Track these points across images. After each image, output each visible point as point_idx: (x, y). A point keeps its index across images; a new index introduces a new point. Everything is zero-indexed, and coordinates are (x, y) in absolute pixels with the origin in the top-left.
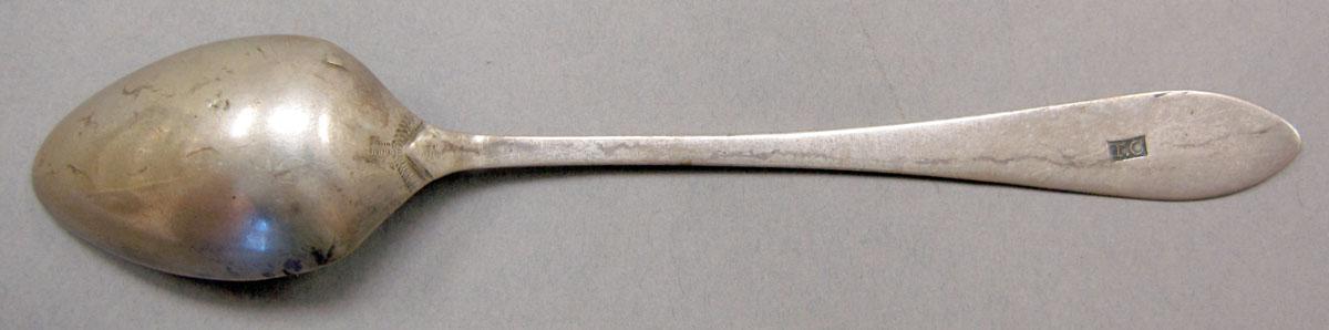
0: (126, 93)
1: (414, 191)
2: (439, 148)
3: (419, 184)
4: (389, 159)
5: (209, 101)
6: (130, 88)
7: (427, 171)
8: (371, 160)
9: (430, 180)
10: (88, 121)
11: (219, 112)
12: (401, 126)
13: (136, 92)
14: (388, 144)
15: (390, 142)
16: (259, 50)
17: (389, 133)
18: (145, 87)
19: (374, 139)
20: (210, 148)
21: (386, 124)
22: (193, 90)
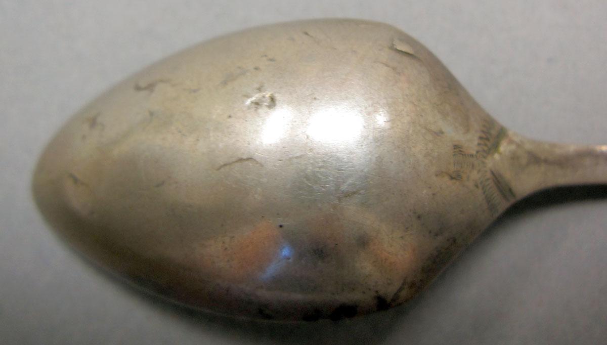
0: (138, 88)
1: (497, 215)
2: (524, 161)
3: (503, 205)
4: (475, 175)
5: (248, 96)
6: (143, 84)
7: (510, 190)
8: (455, 177)
9: (512, 201)
10: (93, 123)
11: (262, 111)
12: (483, 132)
13: (150, 87)
14: (472, 156)
15: (474, 153)
16: (306, 34)
17: (471, 142)
18: (162, 81)
19: (458, 148)
20: (251, 159)
21: (467, 131)
22: (225, 83)
